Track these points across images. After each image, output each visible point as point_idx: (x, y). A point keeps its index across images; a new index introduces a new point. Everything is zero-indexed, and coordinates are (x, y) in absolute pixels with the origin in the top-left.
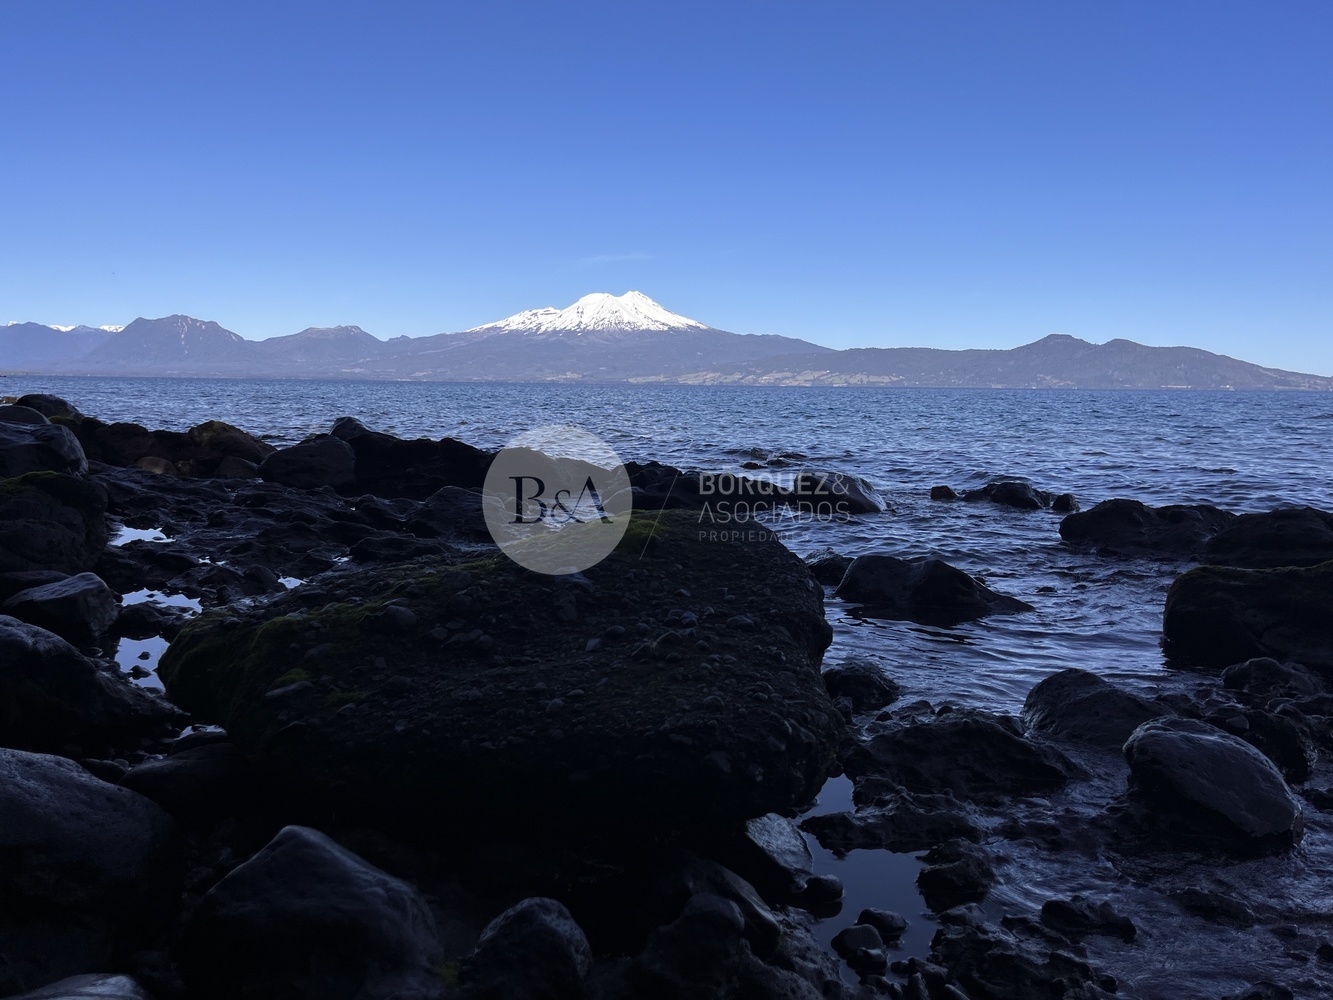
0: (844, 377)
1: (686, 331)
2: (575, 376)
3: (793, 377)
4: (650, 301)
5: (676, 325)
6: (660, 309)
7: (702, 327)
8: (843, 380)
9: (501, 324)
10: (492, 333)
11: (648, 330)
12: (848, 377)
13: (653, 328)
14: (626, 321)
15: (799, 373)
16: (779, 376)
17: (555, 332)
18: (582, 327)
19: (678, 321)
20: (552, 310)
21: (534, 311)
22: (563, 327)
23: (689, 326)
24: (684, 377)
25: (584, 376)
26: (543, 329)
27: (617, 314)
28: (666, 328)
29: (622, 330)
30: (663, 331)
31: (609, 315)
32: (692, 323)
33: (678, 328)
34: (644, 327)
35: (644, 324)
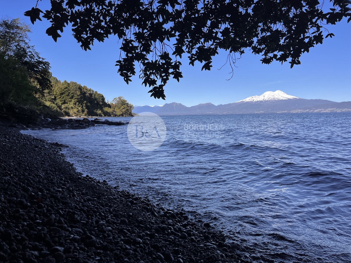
0: (340, 109)
1: (293, 99)
2: (263, 112)
3: (325, 110)
4: (283, 92)
5: (290, 98)
6: (286, 94)
7: (297, 98)
9: (244, 100)
10: (242, 102)
11: (282, 100)
13: (283, 99)
14: (276, 98)
16: (320, 110)
17: (257, 101)
18: (264, 100)
19: (291, 97)
20: (257, 96)
21: (252, 97)
22: (259, 100)
23: (294, 98)
24: (292, 111)
25: (265, 112)
26: (254, 101)
27: (274, 96)
28: (287, 99)
29: (275, 100)
30: (286, 100)
31: (272, 97)
32: (295, 97)
33: (291, 99)
34: (281, 99)
35: (281, 98)
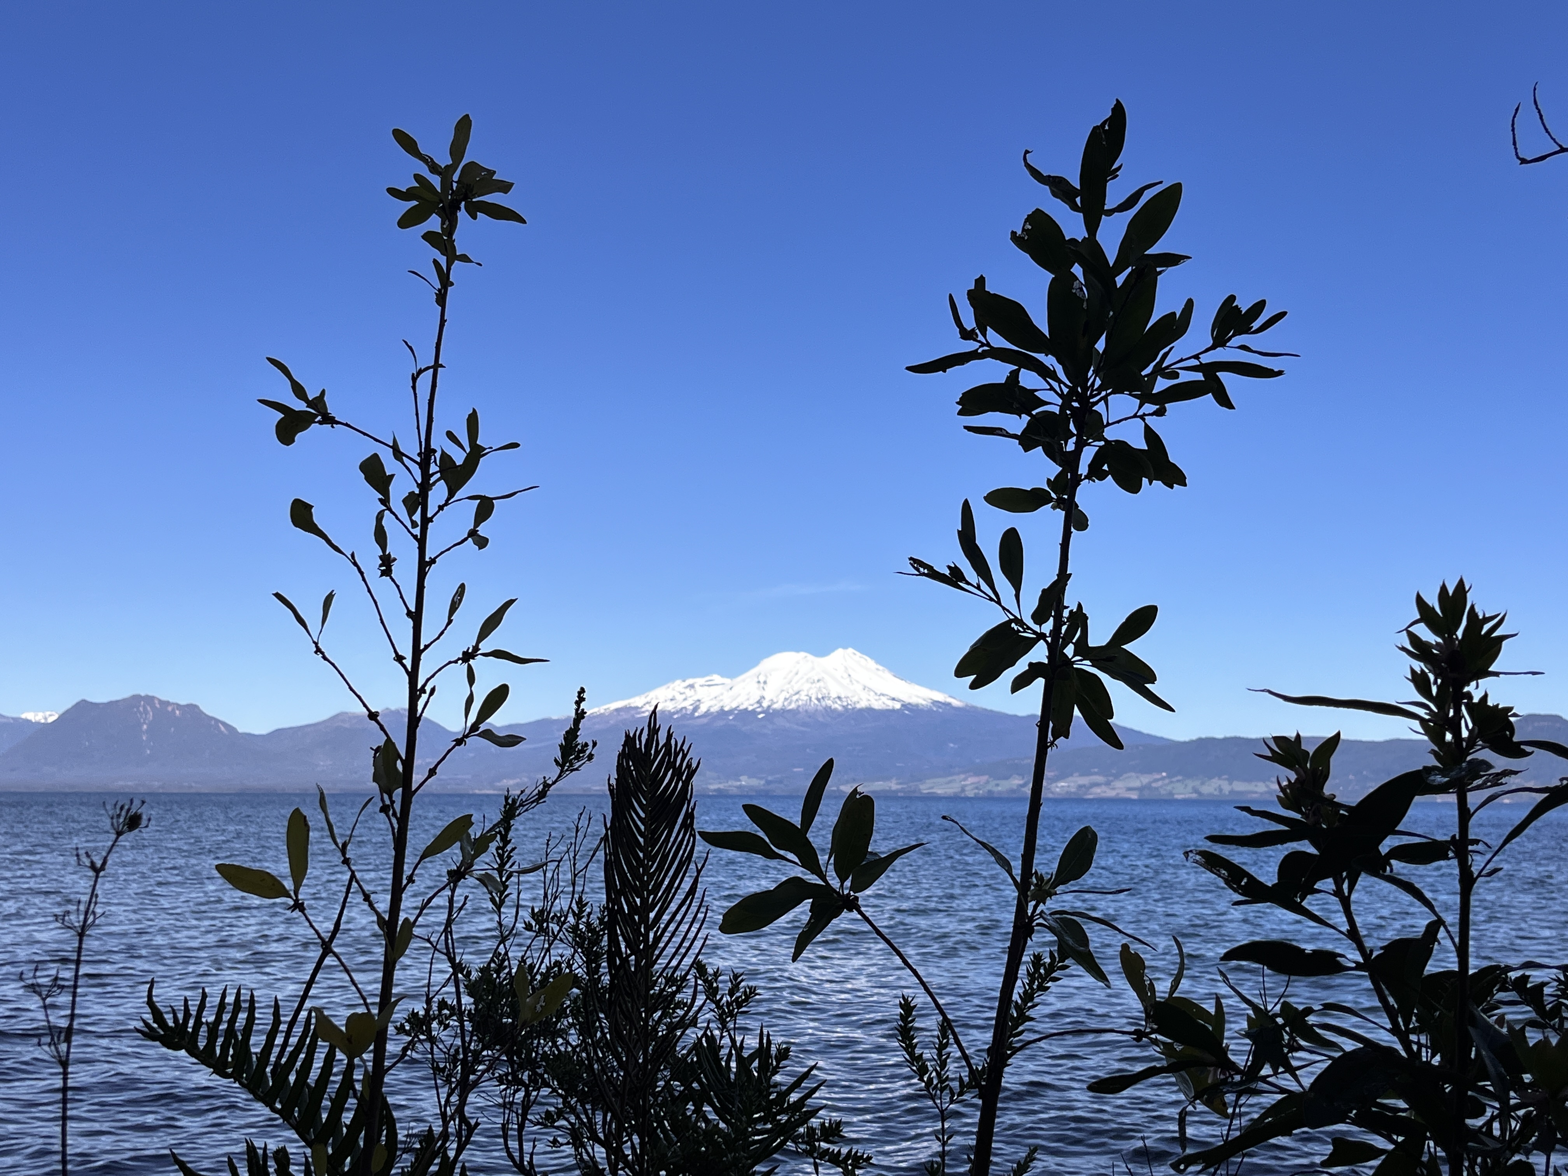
0: (1191, 784)
1: (930, 711)
2: (755, 782)
3: (1108, 784)
4: (871, 664)
5: (914, 700)
6: (888, 676)
7: (955, 703)
8: (1189, 789)
9: (637, 701)
10: (624, 716)
11: (870, 710)
12: (1197, 783)
13: (877, 705)
14: (834, 695)
15: (1117, 777)
16: (1085, 781)
17: (723, 713)
18: (765, 704)
20: (717, 678)
21: (690, 681)
22: (734, 705)
23: (935, 703)
24: (929, 783)
25: (768, 783)
26: (703, 709)
27: (821, 684)
28: (898, 706)
29: (828, 709)
30: (893, 711)
31: (806, 686)
32: (940, 697)
33: (917, 705)
34: (863, 704)
35: (863, 700)
